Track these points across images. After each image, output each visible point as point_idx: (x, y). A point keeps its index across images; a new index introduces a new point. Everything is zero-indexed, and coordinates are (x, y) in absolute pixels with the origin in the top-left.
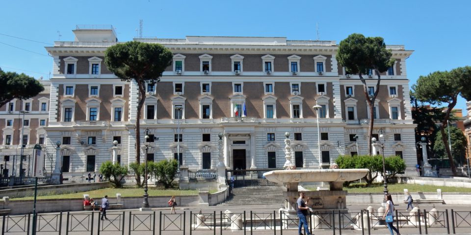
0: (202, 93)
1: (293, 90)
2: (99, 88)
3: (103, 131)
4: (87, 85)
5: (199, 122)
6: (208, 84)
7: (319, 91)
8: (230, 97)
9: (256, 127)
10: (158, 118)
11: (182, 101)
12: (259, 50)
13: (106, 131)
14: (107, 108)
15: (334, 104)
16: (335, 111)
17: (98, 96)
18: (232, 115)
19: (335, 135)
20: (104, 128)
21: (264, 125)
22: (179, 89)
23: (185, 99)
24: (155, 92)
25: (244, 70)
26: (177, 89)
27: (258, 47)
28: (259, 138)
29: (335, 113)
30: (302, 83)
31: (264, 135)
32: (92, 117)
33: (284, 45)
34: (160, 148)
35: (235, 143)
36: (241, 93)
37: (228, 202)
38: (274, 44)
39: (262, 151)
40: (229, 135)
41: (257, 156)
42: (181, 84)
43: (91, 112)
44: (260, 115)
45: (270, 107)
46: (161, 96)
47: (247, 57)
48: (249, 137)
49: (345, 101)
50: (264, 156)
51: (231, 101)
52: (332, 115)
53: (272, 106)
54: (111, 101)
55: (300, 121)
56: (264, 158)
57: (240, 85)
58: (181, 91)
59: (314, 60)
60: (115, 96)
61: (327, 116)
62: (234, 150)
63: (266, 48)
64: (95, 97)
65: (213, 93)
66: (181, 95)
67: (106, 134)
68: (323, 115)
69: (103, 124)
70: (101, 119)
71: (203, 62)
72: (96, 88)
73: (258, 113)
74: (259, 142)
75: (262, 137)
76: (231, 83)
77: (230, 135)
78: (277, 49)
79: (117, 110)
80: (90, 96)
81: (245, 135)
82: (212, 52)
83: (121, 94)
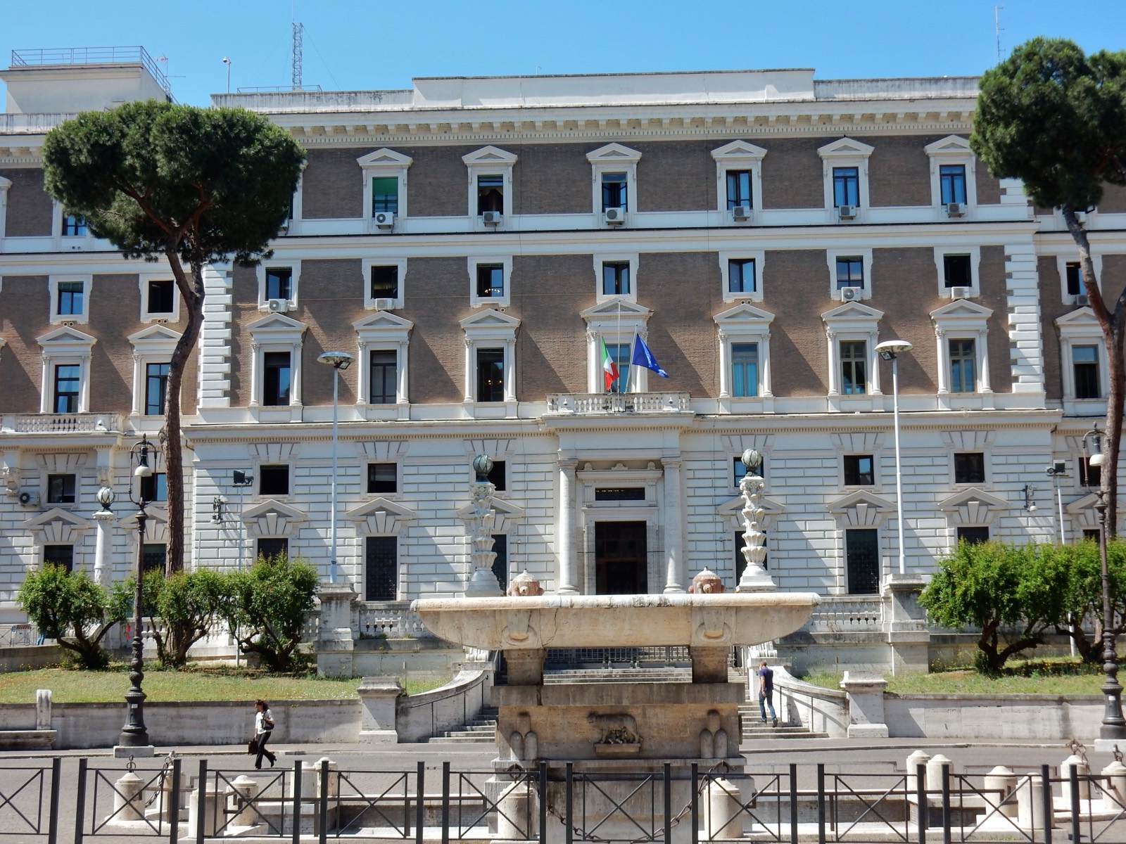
0: (476, 301)
1: (841, 283)
2: (88, 289)
3: (101, 453)
4: (45, 279)
5: (464, 415)
6: (500, 267)
7: (948, 285)
8: (585, 312)
9: (686, 431)
10: (305, 401)
11: (395, 335)
12: (699, 122)
13: (111, 452)
14: (117, 363)
15: (1011, 334)
16: (1015, 362)
17: (83, 318)
18: (593, 388)
19: (1012, 460)
20: (104, 442)
21: (719, 426)
22: (387, 287)
23: (408, 324)
24: (294, 299)
25: (642, 207)
26: (377, 287)
27: (698, 114)
28: (698, 474)
29: (1014, 372)
30: (877, 252)
31: (719, 465)
32: (65, 400)
33: (803, 102)
34: (311, 516)
35: (602, 495)
36: (630, 299)
37: (478, 730)
38: (761, 97)
39: (711, 528)
40: (578, 468)
41: (691, 546)
42: (396, 268)
43: (57, 380)
44: (706, 384)
45: (744, 351)
46: (316, 315)
47: (651, 152)
48: (658, 474)
49: (1060, 321)
50: (720, 546)
51: (589, 331)
52: (1001, 380)
53: (753, 347)
54: (132, 338)
55: (866, 406)
56: (720, 555)
57: (626, 265)
58: (393, 294)
59: (928, 158)
60: (146, 316)
61: (983, 385)
62: (599, 526)
63: (730, 115)
64: (72, 324)
65: (519, 301)
66: (392, 312)
67: (111, 463)
68: (963, 380)
69: (100, 427)
70: (95, 408)
71: (481, 179)
72: (76, 288)
73: (696, 377)
74: (699, 492)
75: (710, 474)
76: (589, 258)
77: (580, 467)
78: (772, 119)
79: (154, 371)
80: (55, 319)
81: (644, 465)
82: (514, 139)
83: (170, 309)
